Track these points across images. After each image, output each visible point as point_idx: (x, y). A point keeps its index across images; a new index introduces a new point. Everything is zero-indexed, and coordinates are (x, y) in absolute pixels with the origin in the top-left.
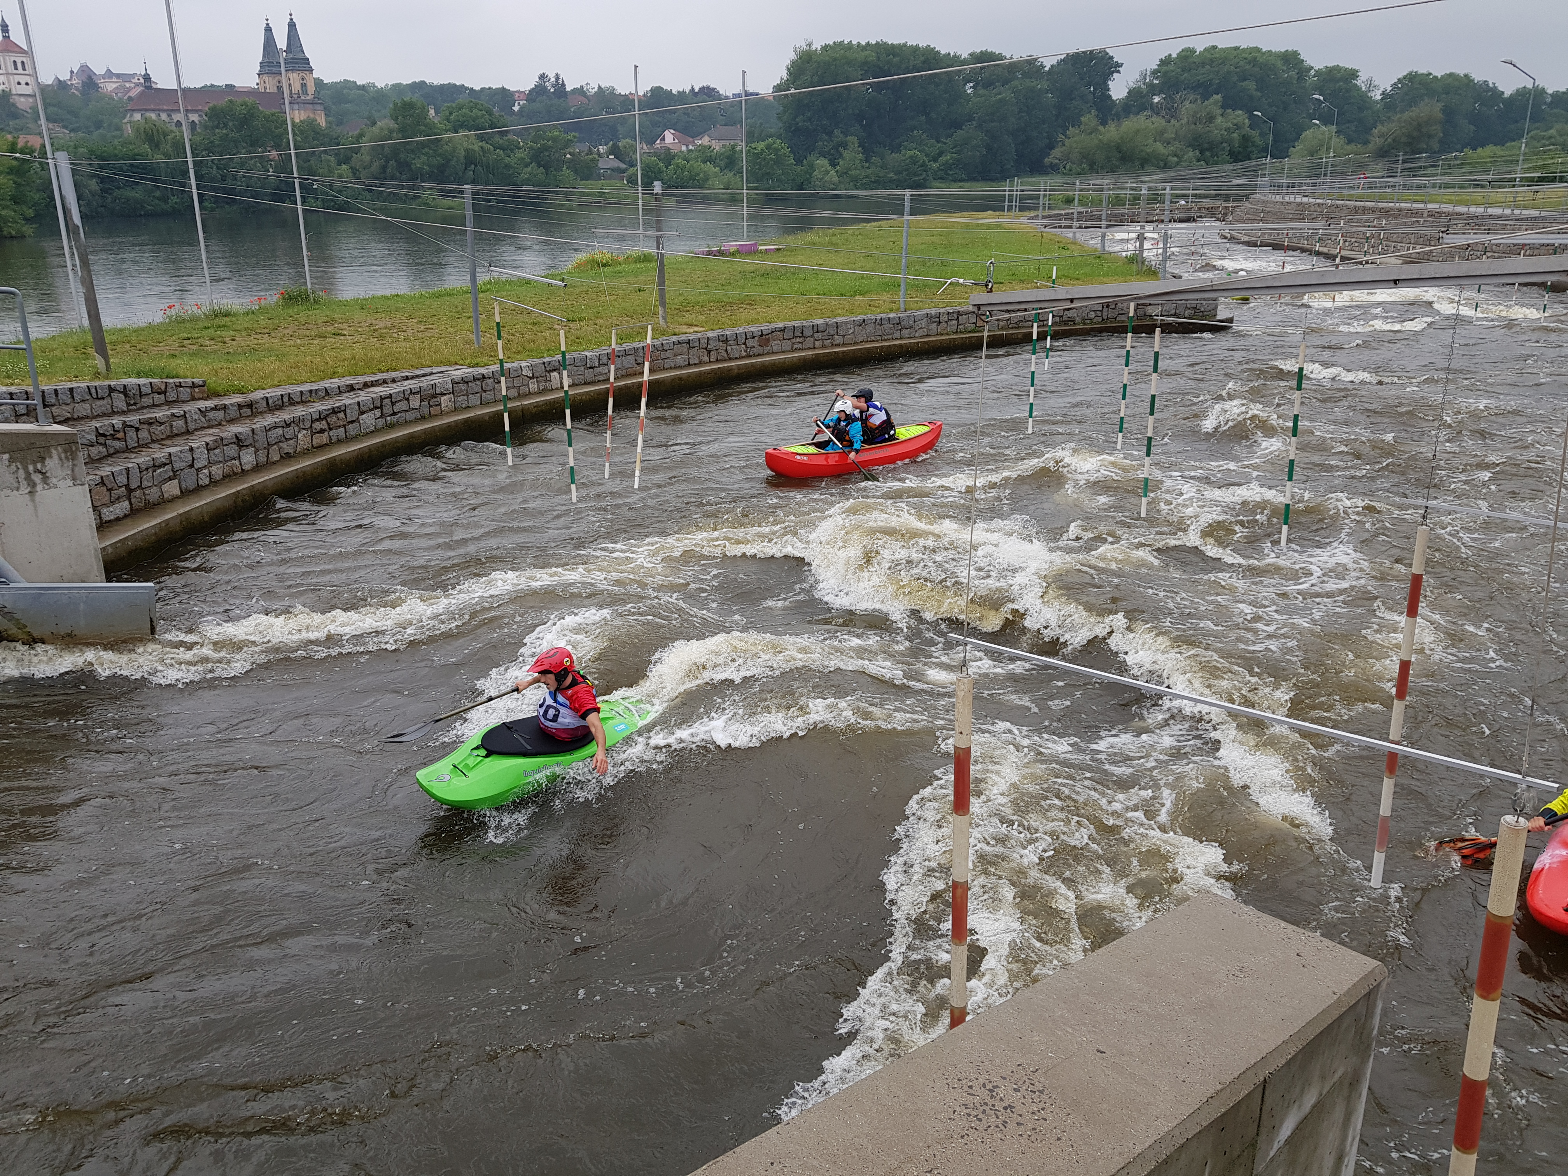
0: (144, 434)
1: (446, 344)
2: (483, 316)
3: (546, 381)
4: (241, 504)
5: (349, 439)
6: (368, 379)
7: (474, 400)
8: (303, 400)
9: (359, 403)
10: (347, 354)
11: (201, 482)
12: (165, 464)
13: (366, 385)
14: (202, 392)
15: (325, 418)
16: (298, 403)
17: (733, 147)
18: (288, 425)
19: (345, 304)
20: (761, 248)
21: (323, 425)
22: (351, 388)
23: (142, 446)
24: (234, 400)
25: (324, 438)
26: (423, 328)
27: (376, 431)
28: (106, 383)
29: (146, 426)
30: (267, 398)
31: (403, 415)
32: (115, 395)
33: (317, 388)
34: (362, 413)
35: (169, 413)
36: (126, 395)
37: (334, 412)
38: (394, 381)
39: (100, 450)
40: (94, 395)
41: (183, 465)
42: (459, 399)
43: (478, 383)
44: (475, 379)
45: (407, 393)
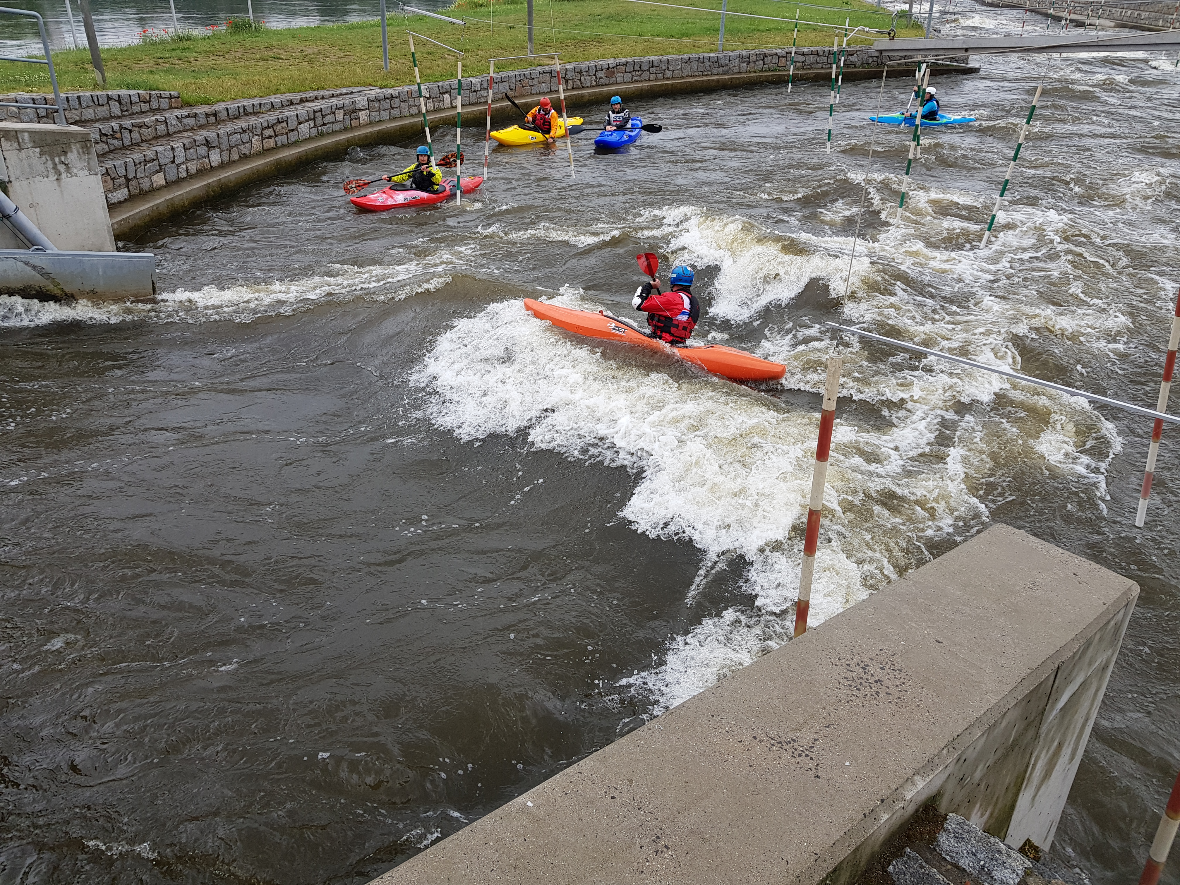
0: (136, 135)
1: (362, 69)
2: (390, 46)
3: (440, 101)
4: (212, 194)
5: (290, 145)
6: (304, 96)
7: (385, 115)
8: (255, 111)
9: (297, 116)
10: (286, 75)
11: (181, 176)
12: (153, 160)
13: (302, 101)
14: (176, 102)
15: (272, 127)
16: (251, 114)
18: (244, 131)
19: (280, 33)
21: (270, 132)
22: (291, 103)
23: (135, 145)
24: (202, 110)
25: (270, 143)
26: (342, 54)
27: (310, 139)
28: (104, 93)
29: (137, 129)
30: (227, 109)
31: (331, 125)
32: (112, 103)
33: (265, 101)
34: (300, 123)
35: (153, 118)
36: (120, 103)
37: (279, 122)
38: (323, 98)
39: (102, 147)
40: (96, 102)
41: (166, 161)
42: (373, 114)
43: (388, 101)
44: (385, 98)
45: (334, 108)
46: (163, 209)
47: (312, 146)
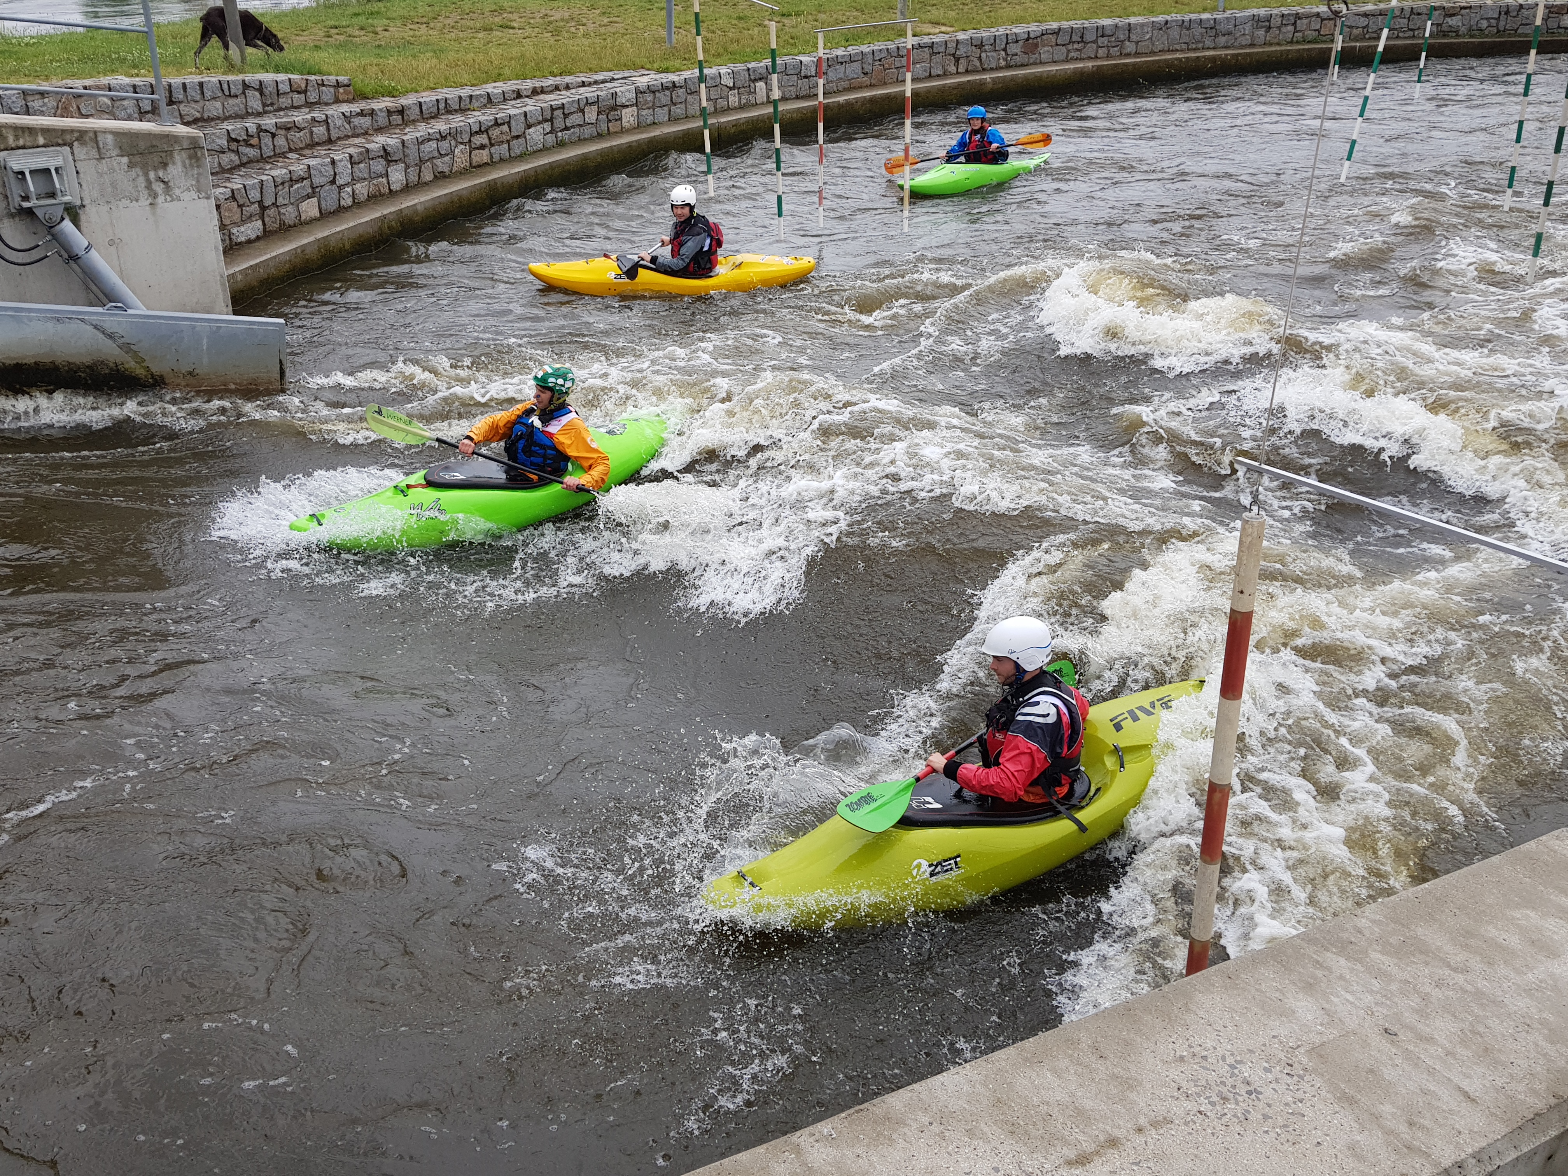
0: (281, 141)
1: (632, 43)
2: (680, 6)
3: (750, 93)
4: (387, 231)
5: (513, 159)
6: (538, 84)
7: (662, 114)
8: (463, 107)
10: (515, 52)
11: (343, 203)
12: (303, 179)
13: (535, 92)
14: (344, 92)
15: (487, 131)
16: (456, 111)
18: (443, 138)
21: (482, 139)
22: (519, 95)
23: (278, 155)
24: (382, 105)
25: (482, 156)
27: (545, 150)
28: (240, 77)
29: (283, 132)
30: (420, 103)
31: (576, 130)
32: (250, 93)
33: (478, 93)
34: (530, 126)
35: (309, 117)
36: (262, 94)
37: (497, 124)
38: (568, 87)
39: (231, 158)
40: (226, 92)
41: (323, 180)
42: (644, 113)
43: (668, 93)
44: (664, 88)
45: (582, 103)
46: (312, 253)
47: (546, 161)
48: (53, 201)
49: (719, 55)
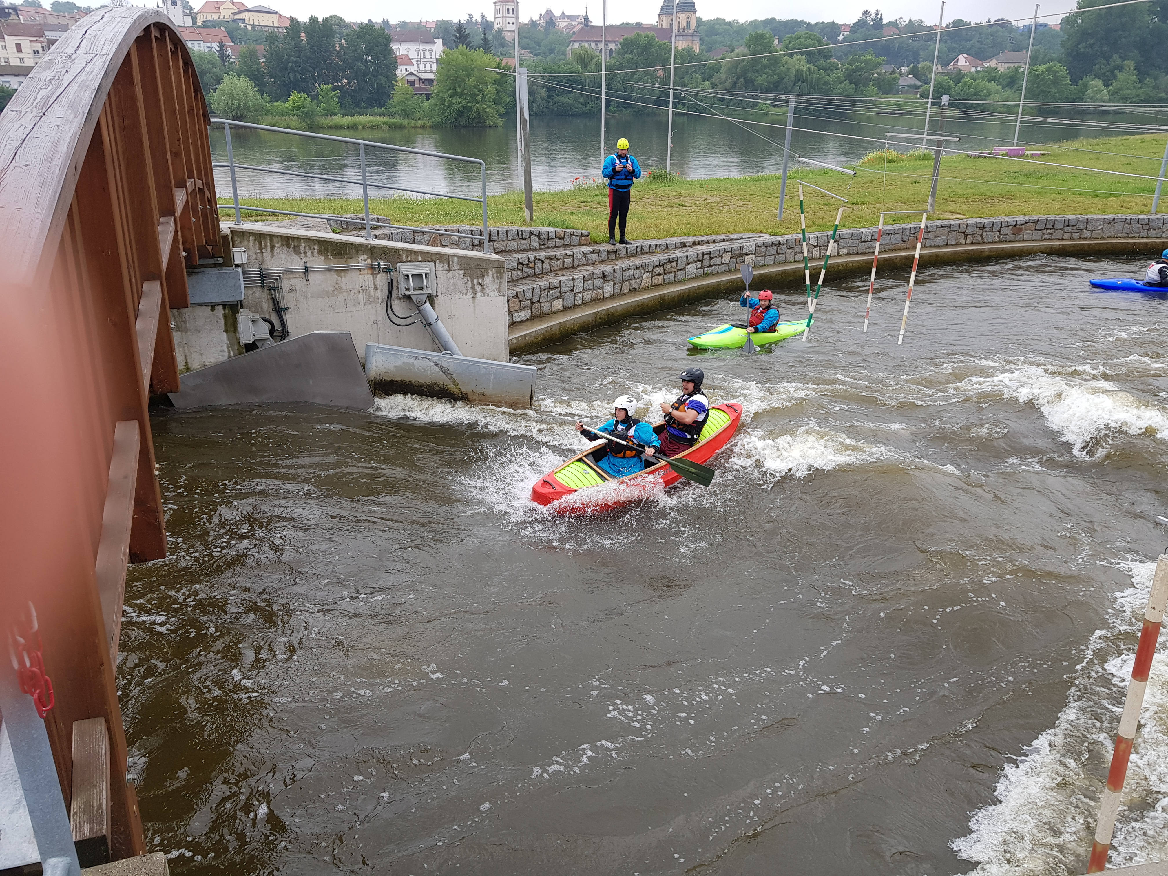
0: (546, 266)
1: (756, 217)
2: (788, 197)
3: (827, 249)
4: (600, 320)
5: (676, 282)
6: (696, 239)
7: (770, 260)
8: (651, 251)
9: (687, 257)
10: (685, 220)
11: (576, 302)
12: (556, 288)
13: (694, 244)
14: (586, 240)
15: (663, 265)
16: (647, 253)
17: (1017, 69)
18: (638, 268)
19: (691, 183)
20: (1027, 152)
21: (660, 270)
22: (684, 245)
23: (544, 274)
25: (659, 280)
26: (742, 203)
27: (696, 278)
28: (529, 228)
29: (548, 261)
31: (717, 267)
32: (533, 237)
33: (661, 243)
34: (689, 264)
35: (564, 253)
36: (539, 238)
37: (670, 262)
38: (714, 242)
39: (517, 274)
40: (520, 236)
41: (567, 289)
42: (759, 259)
43: (775, 247)
44: (773, 244)
45: (722, 251)
46: (556, 330)
47: (696, 284)
48: (421, 292)
49: (810, 226)
